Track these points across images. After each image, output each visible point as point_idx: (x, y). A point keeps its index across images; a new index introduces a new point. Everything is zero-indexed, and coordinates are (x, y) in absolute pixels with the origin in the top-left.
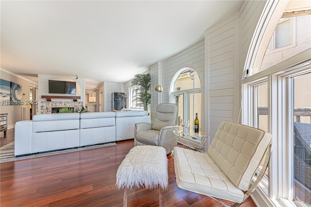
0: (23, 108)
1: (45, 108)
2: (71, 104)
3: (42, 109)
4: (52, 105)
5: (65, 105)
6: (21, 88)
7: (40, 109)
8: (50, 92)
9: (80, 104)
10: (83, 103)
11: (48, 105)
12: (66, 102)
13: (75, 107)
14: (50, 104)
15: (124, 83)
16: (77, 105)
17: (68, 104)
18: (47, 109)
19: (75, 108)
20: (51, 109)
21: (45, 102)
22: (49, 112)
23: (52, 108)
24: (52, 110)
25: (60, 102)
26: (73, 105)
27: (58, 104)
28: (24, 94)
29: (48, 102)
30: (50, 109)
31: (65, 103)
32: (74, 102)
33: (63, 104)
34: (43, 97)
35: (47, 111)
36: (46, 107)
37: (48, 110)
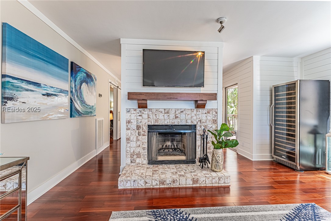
0: (100, 121)
1: (134, 126)
2: (190, 116)
3: (128, 129)
4: (149, 118)
5: (176, 117)
6: (95, 82)
7: (125, 127)
8: (145, 84)
9: (210, 117)
10: (217, 113)
11: (140, 118)
12: (178, 109)
13: (199, 123)
14: (145, 116)
15: (302, 58)
16: (204, 118)
17: (183, 116)
18: (138, 127)
19: (198, 128)
20: (146, 129)
21: (135, 110)
22: (144, 135)
23: (150, 127)
24: (148, 132)
25: (166, 111)
26: (195, 118)
27: (161, 116)
28: (100, 95)
29: (141, 109)
30: (144, 128)
31: (177, 113)
32: (195, 110)
33: (172, 116)
34: (131, 96)
35: (139, 133)
36: (135, 123)
37: (141, 130)
